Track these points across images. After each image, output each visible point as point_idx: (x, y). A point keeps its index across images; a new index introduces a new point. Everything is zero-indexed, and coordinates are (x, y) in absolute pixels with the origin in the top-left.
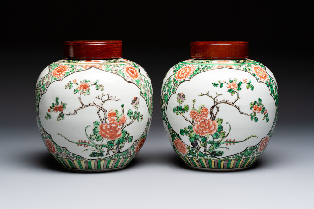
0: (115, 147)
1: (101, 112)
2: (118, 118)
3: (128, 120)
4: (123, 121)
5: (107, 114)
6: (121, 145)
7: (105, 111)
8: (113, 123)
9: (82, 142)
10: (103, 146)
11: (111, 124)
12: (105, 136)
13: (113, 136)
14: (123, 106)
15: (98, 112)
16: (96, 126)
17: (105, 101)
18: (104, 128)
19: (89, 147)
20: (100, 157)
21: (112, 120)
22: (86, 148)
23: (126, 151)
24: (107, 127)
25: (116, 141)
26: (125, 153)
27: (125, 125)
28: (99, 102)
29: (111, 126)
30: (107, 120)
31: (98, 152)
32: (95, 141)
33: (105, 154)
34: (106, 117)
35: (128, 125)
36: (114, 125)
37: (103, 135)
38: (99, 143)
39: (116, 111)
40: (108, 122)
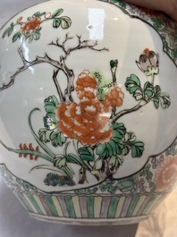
0: (99, 164)
1: (61, 76)
2: (100, 91)
3: (129, 101)
4: (114, 101)
5: (74, 81)
6: (113, 161)
7: (70, 73)
8: (89, 104)
9: (25, 148)
10: (68, 158)
11: (83, 105)
12: (71, 135)
13: (89, 134)
14: (113, 64)
15: (55, 75)
16: (49, 108)
17: (71, 50)
18: (67, 114)
19: (41, 161)
20: (66, 188)
21: (86, 94)
22: (34, 163)
23: (130, 178)
24: (74, 110)
25: (100, 148)
26: (128, 184)
27: (119, 110)
28: (56, 54)
29: (83, 111)
30: (74, 94)
31: (61, 173)
32: (49, 145)
33: (76, 179)
34: (72, 89)
35: (128, 112)
36: (91, 109)
37: (65, 131)
38: (59, 151)
39: (96, 74)
40: (76, 100)
